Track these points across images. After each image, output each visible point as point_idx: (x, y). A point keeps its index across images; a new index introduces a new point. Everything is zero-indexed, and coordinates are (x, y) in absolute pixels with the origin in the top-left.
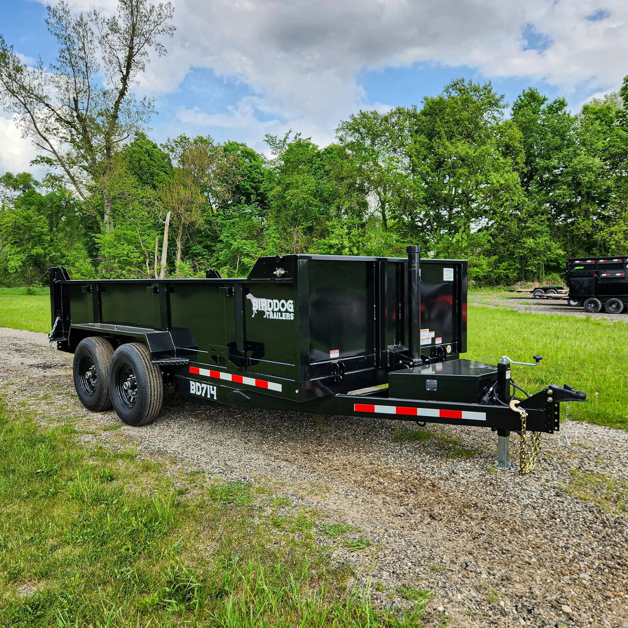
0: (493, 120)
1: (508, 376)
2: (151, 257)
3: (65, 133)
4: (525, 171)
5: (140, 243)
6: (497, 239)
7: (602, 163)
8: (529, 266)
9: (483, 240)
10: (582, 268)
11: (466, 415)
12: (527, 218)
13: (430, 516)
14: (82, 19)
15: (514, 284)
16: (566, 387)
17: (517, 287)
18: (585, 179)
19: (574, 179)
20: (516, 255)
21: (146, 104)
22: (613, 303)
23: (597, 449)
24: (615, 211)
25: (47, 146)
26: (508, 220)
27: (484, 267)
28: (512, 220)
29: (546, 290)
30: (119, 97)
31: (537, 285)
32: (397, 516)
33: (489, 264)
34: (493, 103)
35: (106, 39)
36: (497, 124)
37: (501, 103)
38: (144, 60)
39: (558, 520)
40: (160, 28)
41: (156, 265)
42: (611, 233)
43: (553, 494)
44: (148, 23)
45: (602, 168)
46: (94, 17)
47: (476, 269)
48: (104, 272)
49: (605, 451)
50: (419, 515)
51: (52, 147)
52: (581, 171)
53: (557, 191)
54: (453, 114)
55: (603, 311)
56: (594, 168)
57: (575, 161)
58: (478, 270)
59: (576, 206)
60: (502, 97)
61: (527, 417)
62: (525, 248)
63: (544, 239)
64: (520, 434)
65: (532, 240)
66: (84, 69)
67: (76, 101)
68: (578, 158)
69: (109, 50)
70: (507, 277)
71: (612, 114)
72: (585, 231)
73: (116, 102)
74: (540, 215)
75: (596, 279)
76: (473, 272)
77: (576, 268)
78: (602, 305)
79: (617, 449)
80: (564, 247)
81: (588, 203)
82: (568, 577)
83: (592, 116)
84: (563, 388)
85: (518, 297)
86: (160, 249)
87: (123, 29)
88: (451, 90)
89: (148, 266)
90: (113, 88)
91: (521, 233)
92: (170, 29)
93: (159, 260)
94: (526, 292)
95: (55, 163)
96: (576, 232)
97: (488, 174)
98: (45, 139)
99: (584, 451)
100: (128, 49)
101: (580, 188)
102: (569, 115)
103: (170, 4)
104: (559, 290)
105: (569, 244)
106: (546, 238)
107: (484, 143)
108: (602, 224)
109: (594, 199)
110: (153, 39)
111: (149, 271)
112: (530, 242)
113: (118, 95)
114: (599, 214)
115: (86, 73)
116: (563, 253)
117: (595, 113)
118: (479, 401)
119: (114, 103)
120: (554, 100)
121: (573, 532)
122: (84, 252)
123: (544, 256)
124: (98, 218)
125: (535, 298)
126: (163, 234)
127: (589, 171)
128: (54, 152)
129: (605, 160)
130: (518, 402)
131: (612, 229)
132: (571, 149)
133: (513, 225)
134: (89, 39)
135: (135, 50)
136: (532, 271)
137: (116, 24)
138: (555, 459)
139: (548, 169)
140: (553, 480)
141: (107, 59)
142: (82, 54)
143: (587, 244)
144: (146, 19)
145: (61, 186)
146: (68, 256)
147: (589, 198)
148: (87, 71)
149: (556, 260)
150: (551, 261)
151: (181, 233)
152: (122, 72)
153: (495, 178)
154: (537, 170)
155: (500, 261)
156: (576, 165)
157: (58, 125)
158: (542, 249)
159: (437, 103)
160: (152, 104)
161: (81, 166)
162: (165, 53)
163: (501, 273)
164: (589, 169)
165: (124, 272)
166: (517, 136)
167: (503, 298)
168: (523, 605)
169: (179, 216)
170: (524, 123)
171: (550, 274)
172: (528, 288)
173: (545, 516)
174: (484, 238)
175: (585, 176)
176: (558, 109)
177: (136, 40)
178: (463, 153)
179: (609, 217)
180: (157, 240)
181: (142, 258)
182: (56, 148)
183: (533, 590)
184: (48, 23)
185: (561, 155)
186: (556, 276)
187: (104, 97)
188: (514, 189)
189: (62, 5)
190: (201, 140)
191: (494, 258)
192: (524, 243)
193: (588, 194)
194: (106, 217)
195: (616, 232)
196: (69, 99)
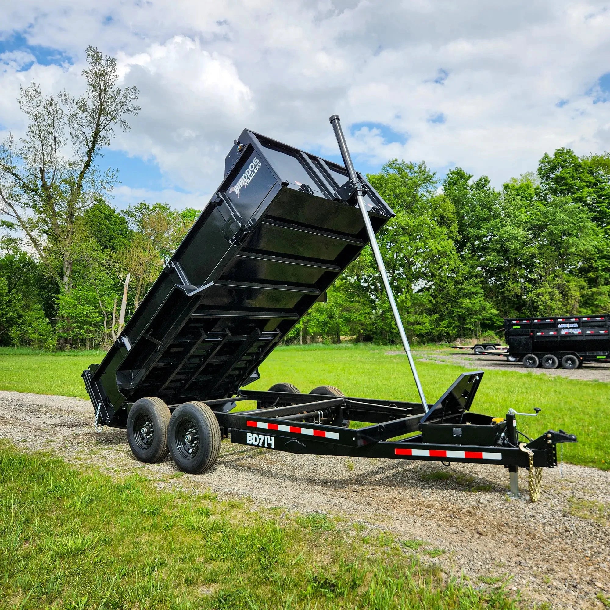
0: (428, 194)
1: (515, 425)
2: (110, 316)
3: (27, 199)
4: (459, 238)
5: (99, 303)
6: (437, 299)
7: (526, 233)
8: (467, 323)
9: (425, 300)
10: (519, 327)
11: (486, 456)
12: (463, 281)
13: (478, 533)
14: (52, 99)
15: (454, 340)
16: (561, 432)
17: (458, 343)
18: (512, 246)
19: (502, 246)
20: (456, 314)
21: (110, 175)
22: (549, 359)
23: (580, 483)
24: (540, 275)
25: (11, 211)
26: (446, 282)
27: (427, 324)
28: (450, 282)
29: (485, 346)
30: (84, 168)
31: (475, 342)
32: (453, 533)
33: (431, 322)
34: (428, 179)
35: (74, 117)
36: (432, 196)
37: (434, 179)
38: (109, 136)
39: (572, 532)
40: (125, 108)
41: (113, 324)
42: (538, 295)
43: (561, 515)
44: (114, 104)
45: (526, 237)
46: (63, 98)
47: (419, 327)
48: (60, 331)
49: (588, 484)
50: (469, 533)
51: (16, 213)
52: (508, 240)
53: (488, 257)
54: (393, 189)
55: (540, 366)
56: (519, 238)
57: (502, 231)
58: (421, 328)
59: (506, 270)
60: (434, 174)
61: (534, 456)
62: (462, 307)
63: (479, 300)
64: (528, 470)
65: (468, 301)
66: (53, 142)
67: (42, 172)
68: (504, 228)
69: (77, 126)
70: (448, 334)
71: (532, 191)
72: (515, 293)
73: (81, 172)
74: (474, 279)
75: (533, 338)
76: (417, 330)
77: (514, 327)
78: (539, 361)
79: (596, 483)
80: (497, 306)
81: (515, 267)
82: (592, 567)
83: (514, 193)
84: (559, 433)
85: (460, 353)
86: (118, 308)
87: (91, 108)
88: (388, 168)
89: (105, 325)
90: (79, 159)
91: (458, 294)
92: (135, 109)
93: (117, 319)
94: (468, 348)
95: (16, 227)
96: (507, 294)
97: (427, 241)
98: (10, 205)
99: (571, 484)
100: (95, 126)
101: (508, 254)
102: (493, 190)
103: (135, 87)
104: (497, 347)
105: (501, 304)
106: (481, 299)
107: (421, 214)
108: (529, 286)
109: (520, 264)
110: (119, 118)
111: (106, 331)
112: (467, 302)
113: (83, 166)
114: (527, 277)
115: (53, 146)
116: (496, 312)
117: (516, 190)
118: (496, 444)
119: (79, 173)
120: (480, 178)
121: (585, 540)
122: (42, 312)
123: (480, 314)
124: (58, 279)
125: (475, 354)
126: (122, 294)
127: (515, 240)
128: (18, 217)
129: (528, 231)
130: (525, 444)
131: (539, 291)
132: (498, 220)
133: (451, 286)
134: (59, 117)
135: (101, 127)
136: (470, 329)
137: (85, 104)
138: (552, 491)
139: (479, 238)
140: (557, 505)
141: (74, 135)
142: (51, 129)
143: (517, 304)
144: (112, 100)
145: (16, 248)
146: (25, 316)
147: (517, 263)
148: (55, 145)
149: (490, 319)
150: (487, 320)
151: (139, 293)
152: (89, 146)
153: (432, 244)
154: (468, 238)
155: (441, 319)
156: (503, 234)
157: (22, 192)
158: (478, 308)
159: (378, 179)
160: (116, 175)
161: (42, 230)
162: (129, 129)
163: (442, 330)
164: (515, 238)
165: (82, 331)
166: (450, 208)
167: (447, 354)
168: (569, 585)
169: (137, 278)
170: (456, 196)
171: (486, 331)
172: (468, 344)
173: (561, 530)
174: (425, 298)
175: (512, 244)
176: (484, 185)
177: (103, 118)
178: (403, 224)
179: (535, 280)
180: (116, 300)
181: (100, 318)
182: (19, 213)
183: (572, 575)
184: (20, 102)
185: (489, 225)
186: (491, 333)
187: (70, 168)
188: (451, 255)
189: (33, 86)
190: (160, 207)
191: (436, 316)
192: (462, 303)
193: (516, 259)
194: (66, 279)
195: (543, 293)
196: (36, 169)
